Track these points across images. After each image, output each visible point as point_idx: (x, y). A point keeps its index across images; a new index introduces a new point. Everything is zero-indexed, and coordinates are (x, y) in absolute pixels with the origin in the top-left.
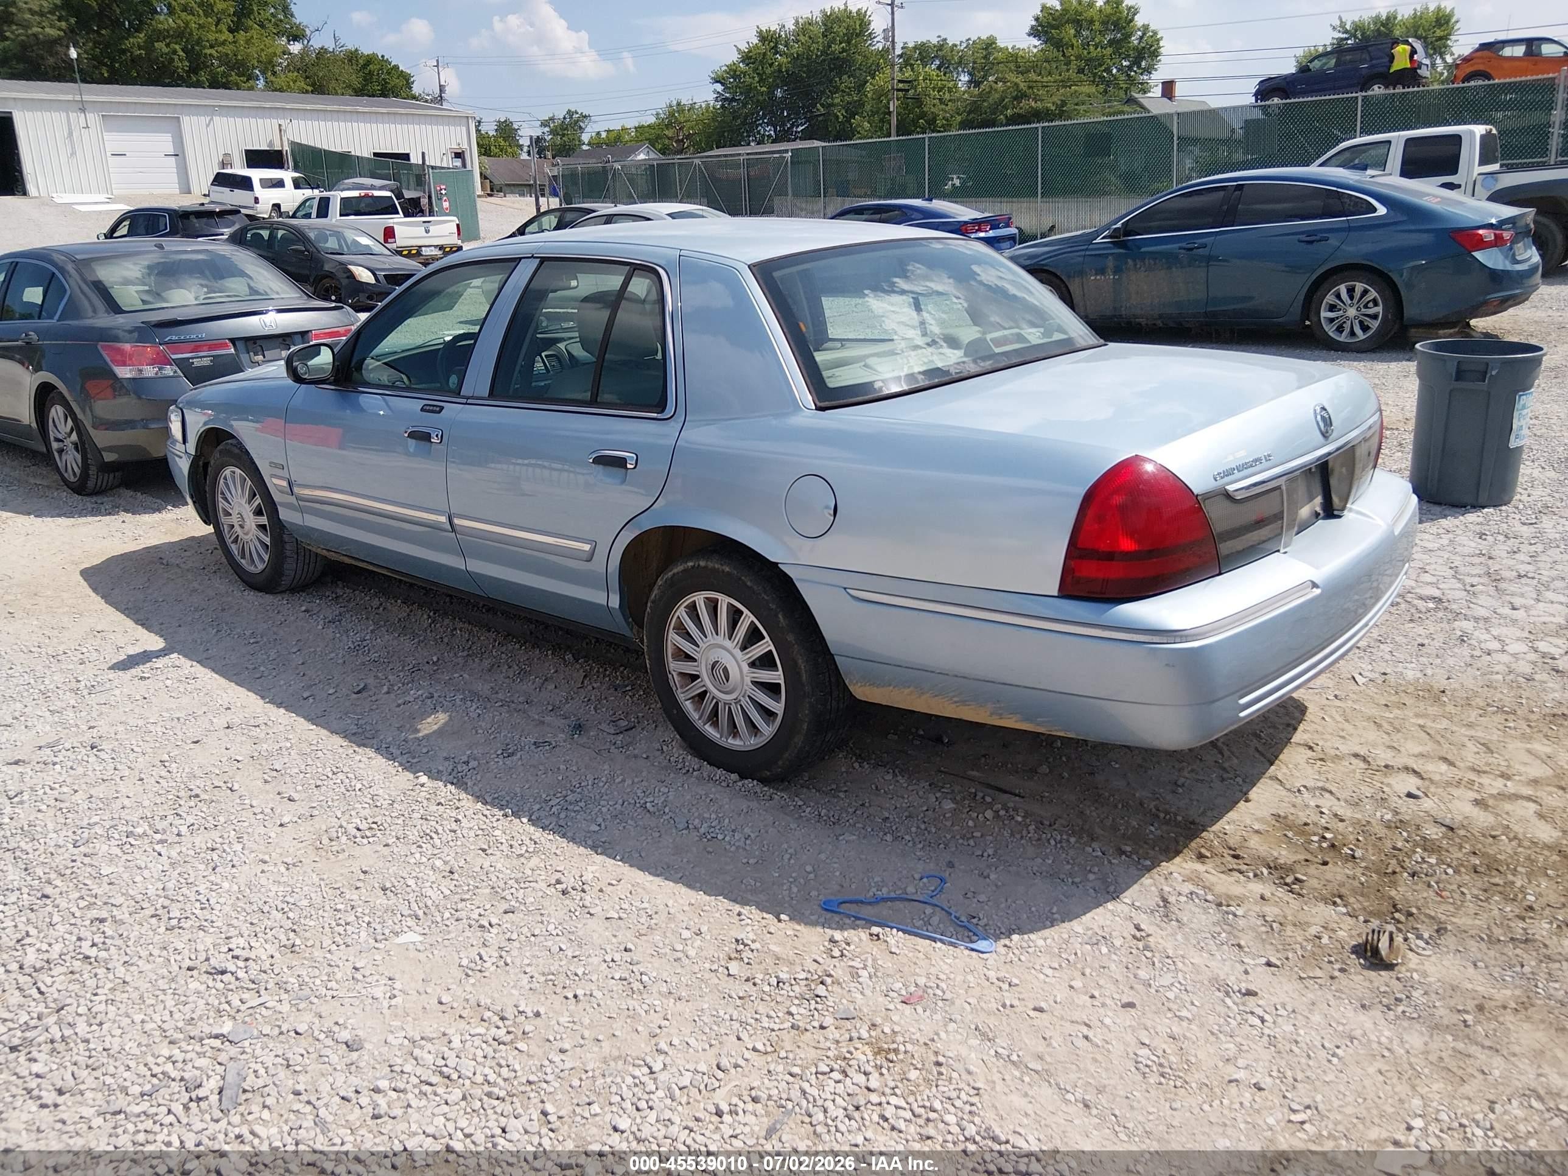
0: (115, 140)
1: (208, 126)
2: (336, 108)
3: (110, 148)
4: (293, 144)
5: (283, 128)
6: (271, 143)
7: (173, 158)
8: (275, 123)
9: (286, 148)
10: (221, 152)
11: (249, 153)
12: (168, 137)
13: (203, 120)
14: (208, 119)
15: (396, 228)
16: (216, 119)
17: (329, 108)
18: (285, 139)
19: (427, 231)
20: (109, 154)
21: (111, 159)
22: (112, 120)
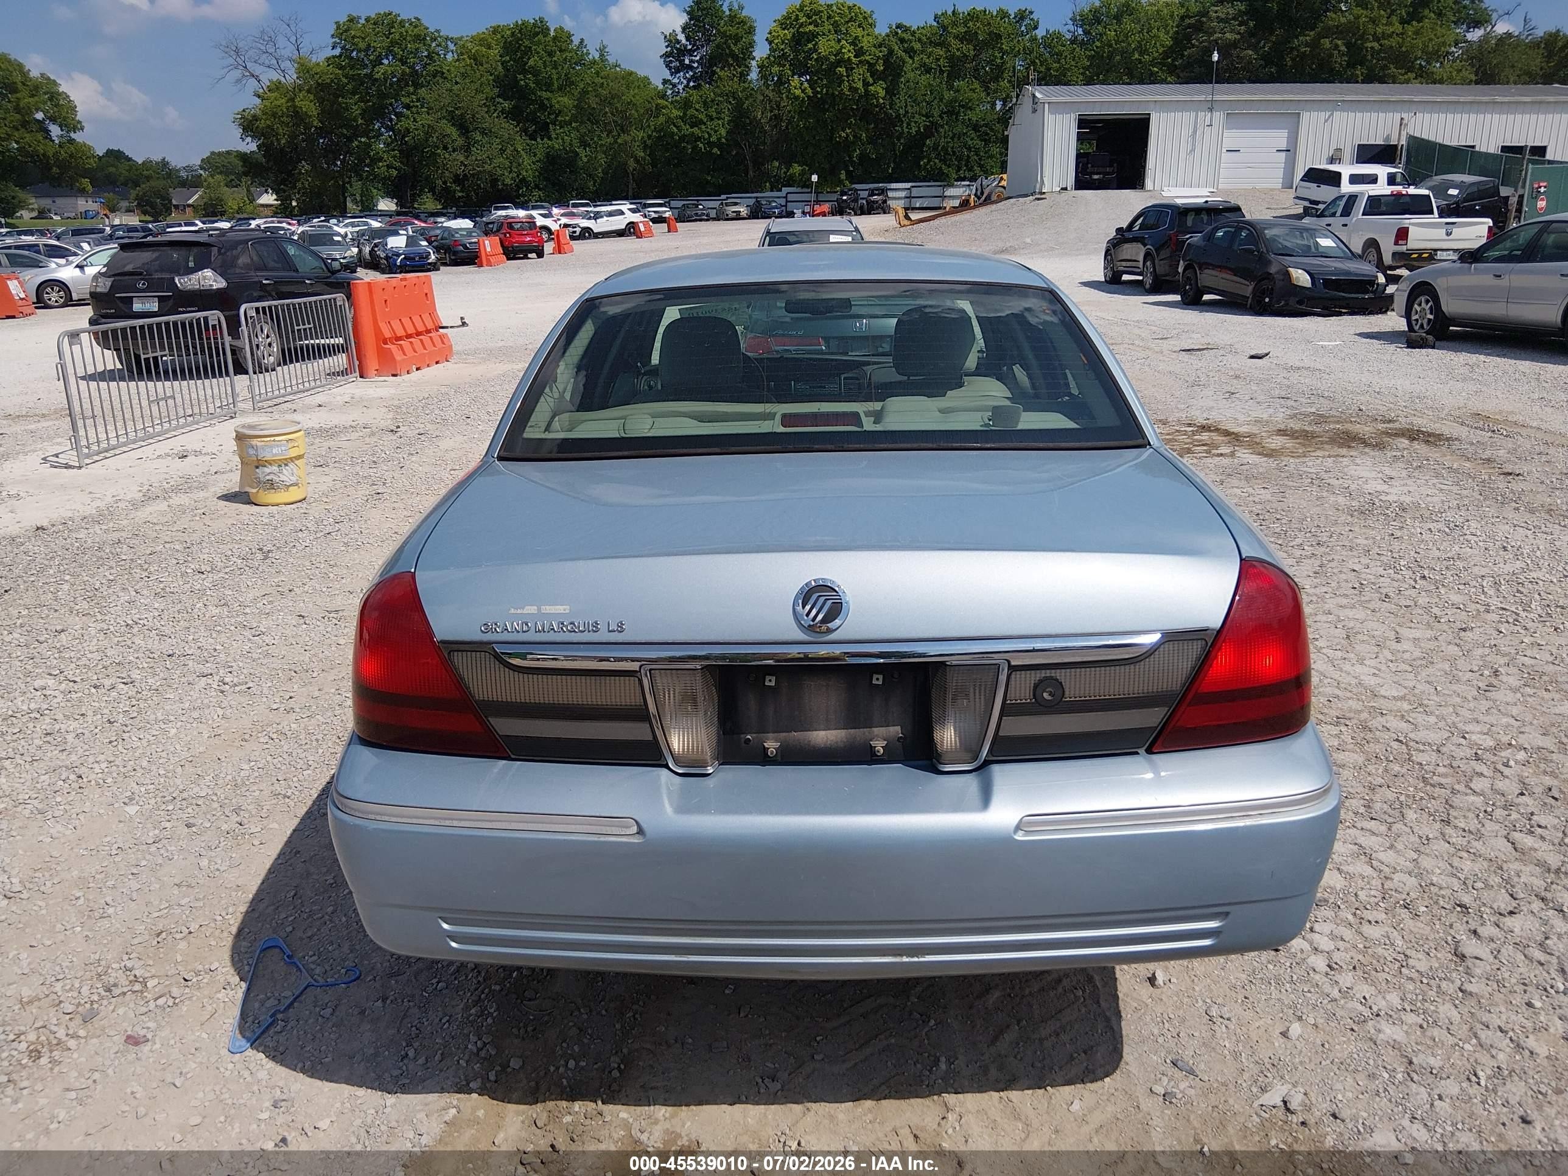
0: (1233, 137)
1: (1326, 121)
2: (1470, 98)
3: (1228, 144)
4: (1412, 139)
5: (1405, 122)
6: (1388, 138)
7: (1283, 154)
8: (1398, 116)
9: (1403, 142)
10: (1334, 147)
11: (1362, 148)
12: (1284, 134)
13: (1323, 115)
14: (1328, 114)
15: (1411, 229)
16: (1337, 114)
17: (1462, 99)
18: (1404, 133)
19: (1448, 234)
20: (1224, 150)
21: (1225, 156)
22: (1237, 118)
